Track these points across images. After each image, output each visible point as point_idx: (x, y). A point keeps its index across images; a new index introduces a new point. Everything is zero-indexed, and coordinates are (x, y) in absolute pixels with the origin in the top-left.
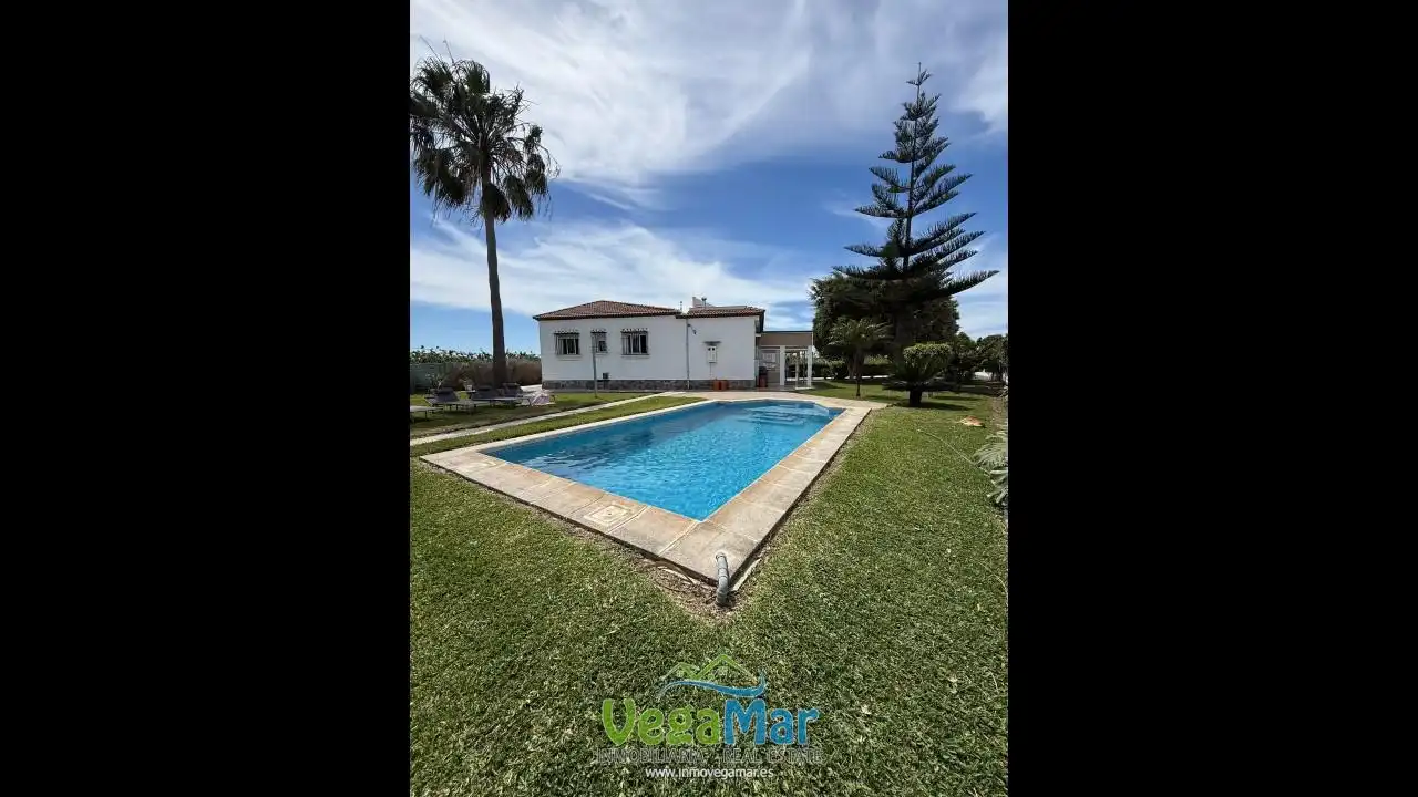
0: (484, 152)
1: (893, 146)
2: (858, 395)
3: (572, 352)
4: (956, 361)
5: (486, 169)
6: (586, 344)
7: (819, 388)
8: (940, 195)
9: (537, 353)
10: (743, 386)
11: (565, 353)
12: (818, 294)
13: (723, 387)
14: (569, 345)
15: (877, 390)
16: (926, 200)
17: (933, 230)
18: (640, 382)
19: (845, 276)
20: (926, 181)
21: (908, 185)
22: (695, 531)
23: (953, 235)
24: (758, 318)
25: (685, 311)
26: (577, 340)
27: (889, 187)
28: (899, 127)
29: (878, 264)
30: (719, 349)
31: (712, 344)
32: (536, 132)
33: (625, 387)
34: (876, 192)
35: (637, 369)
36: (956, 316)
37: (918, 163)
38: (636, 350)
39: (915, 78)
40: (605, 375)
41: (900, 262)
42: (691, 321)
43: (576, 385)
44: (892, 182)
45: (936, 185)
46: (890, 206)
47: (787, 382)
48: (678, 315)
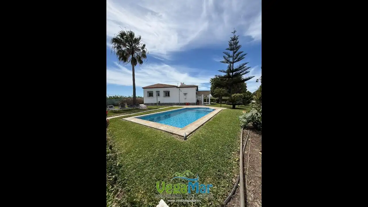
0: (132, 51)
1: (228, 47)
2: (221, 106)
3: (151, 96)
4: (245, 98)
5: (133, 54)
6: (155, 94)
7: (212, 105)
8: (240, 58)
9: (142, 96)
10: (193, 104)
11: (150, 96)
12: (212, 82)
13: (188, 104)
14: (151, 94)
15: (225, 105)
16: (237, 59)
17: (239, 66)
18: (168, 103)
19: (218, 77)
20: (237, 55)
21: (232, 56)
22: (181, 130)
23: (244, 68)
24: (196, 88)
25: (179, 86)
26: (152, 93)
27: (228, 56)
28: (230, 43)
29: (225, 74)
30: (187, 95)
31: (185, 94)
32: (144, 45)
33: (164, 105)
34: (225, 58)
35: (167, 100)
36: (246, 87)
37: (234, 51)
38: (167, 96)
39: (233, 31)
40: (159, 102)
41: (231, 74)
42: (180, 89)
43: (152, 104)
44: (228, 55)
45: (239, 56)
46: (228, 61)
47: (204, 104)
48: (177, 87)
